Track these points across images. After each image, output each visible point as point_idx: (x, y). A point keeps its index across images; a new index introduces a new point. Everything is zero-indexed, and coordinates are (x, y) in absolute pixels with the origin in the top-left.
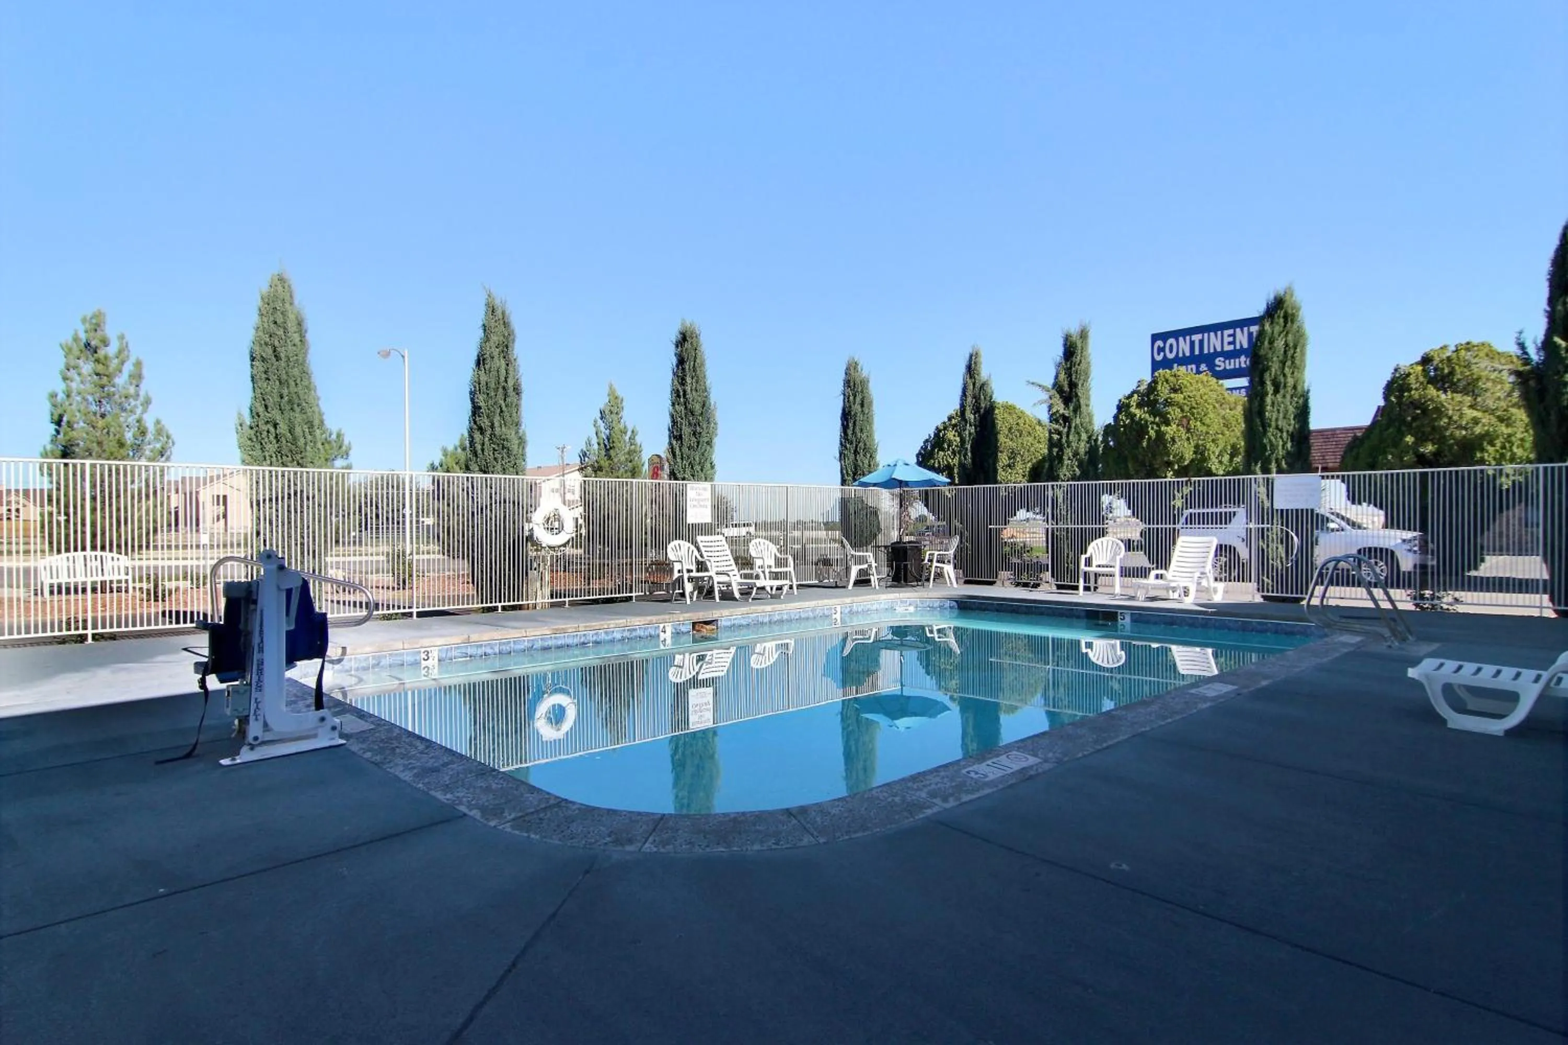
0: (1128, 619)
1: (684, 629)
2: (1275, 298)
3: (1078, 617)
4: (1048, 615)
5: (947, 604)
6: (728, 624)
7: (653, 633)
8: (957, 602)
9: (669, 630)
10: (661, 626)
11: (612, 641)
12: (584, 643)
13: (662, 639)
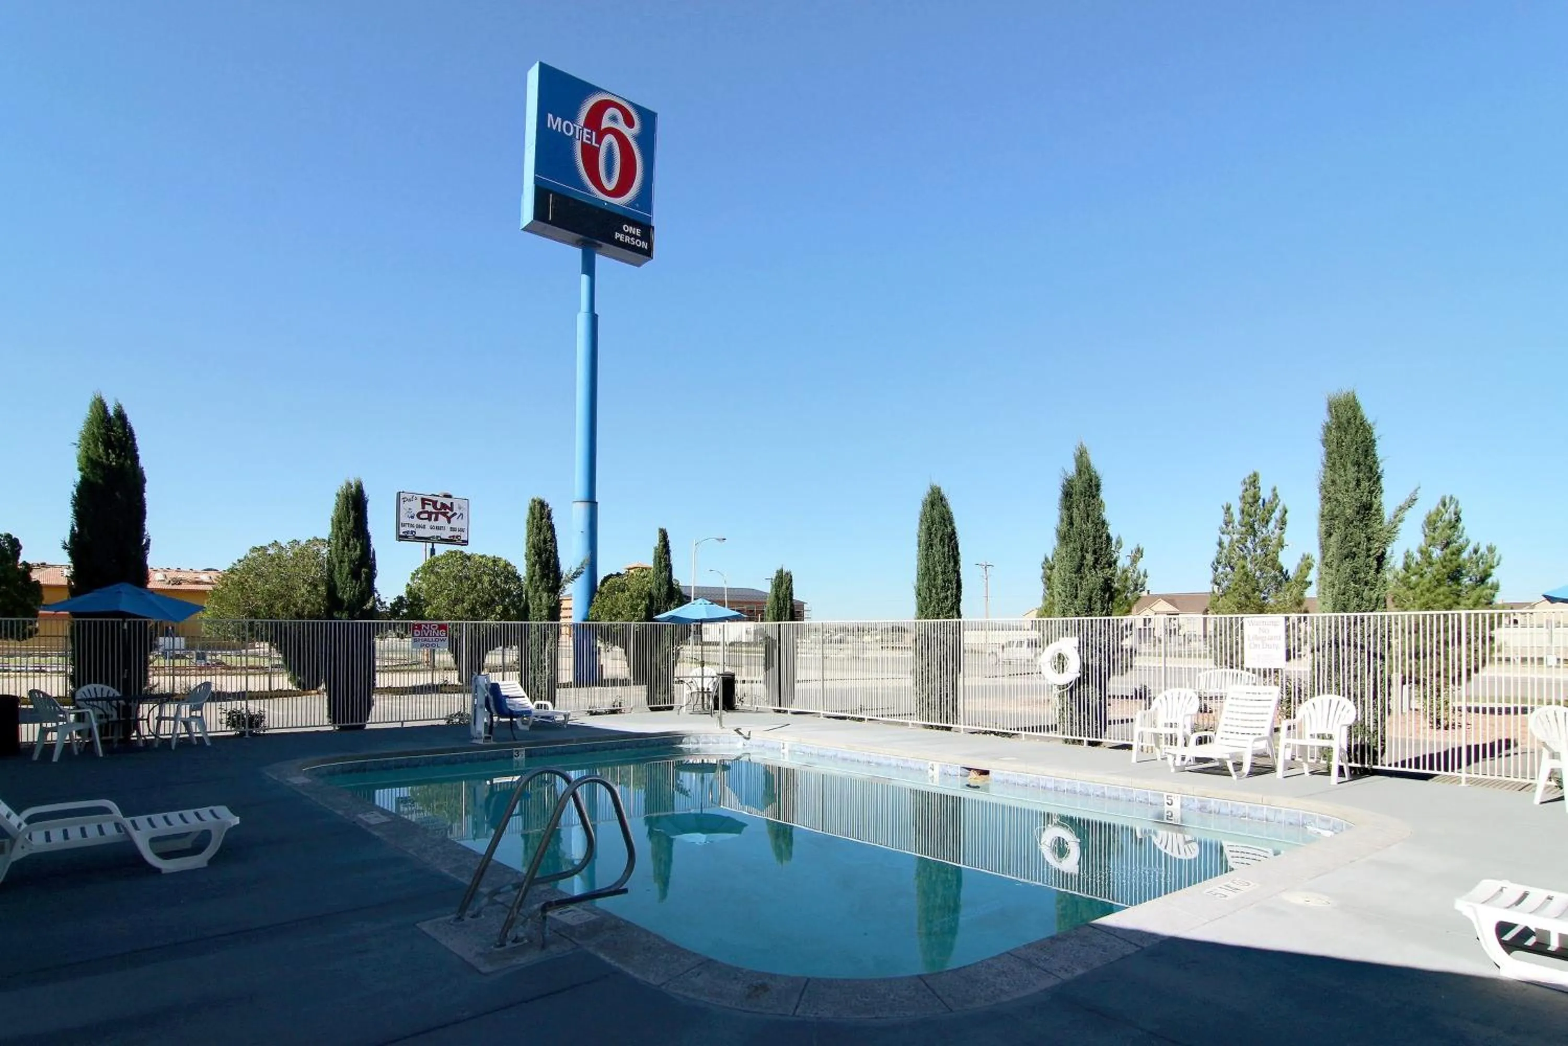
1: (951, 771)
6: (1001, 778)
7: (922, 768)
9: (937, 768)
10: (930, 763)
11: (889, 765)
12: (869, 762)
13: (930, 775)
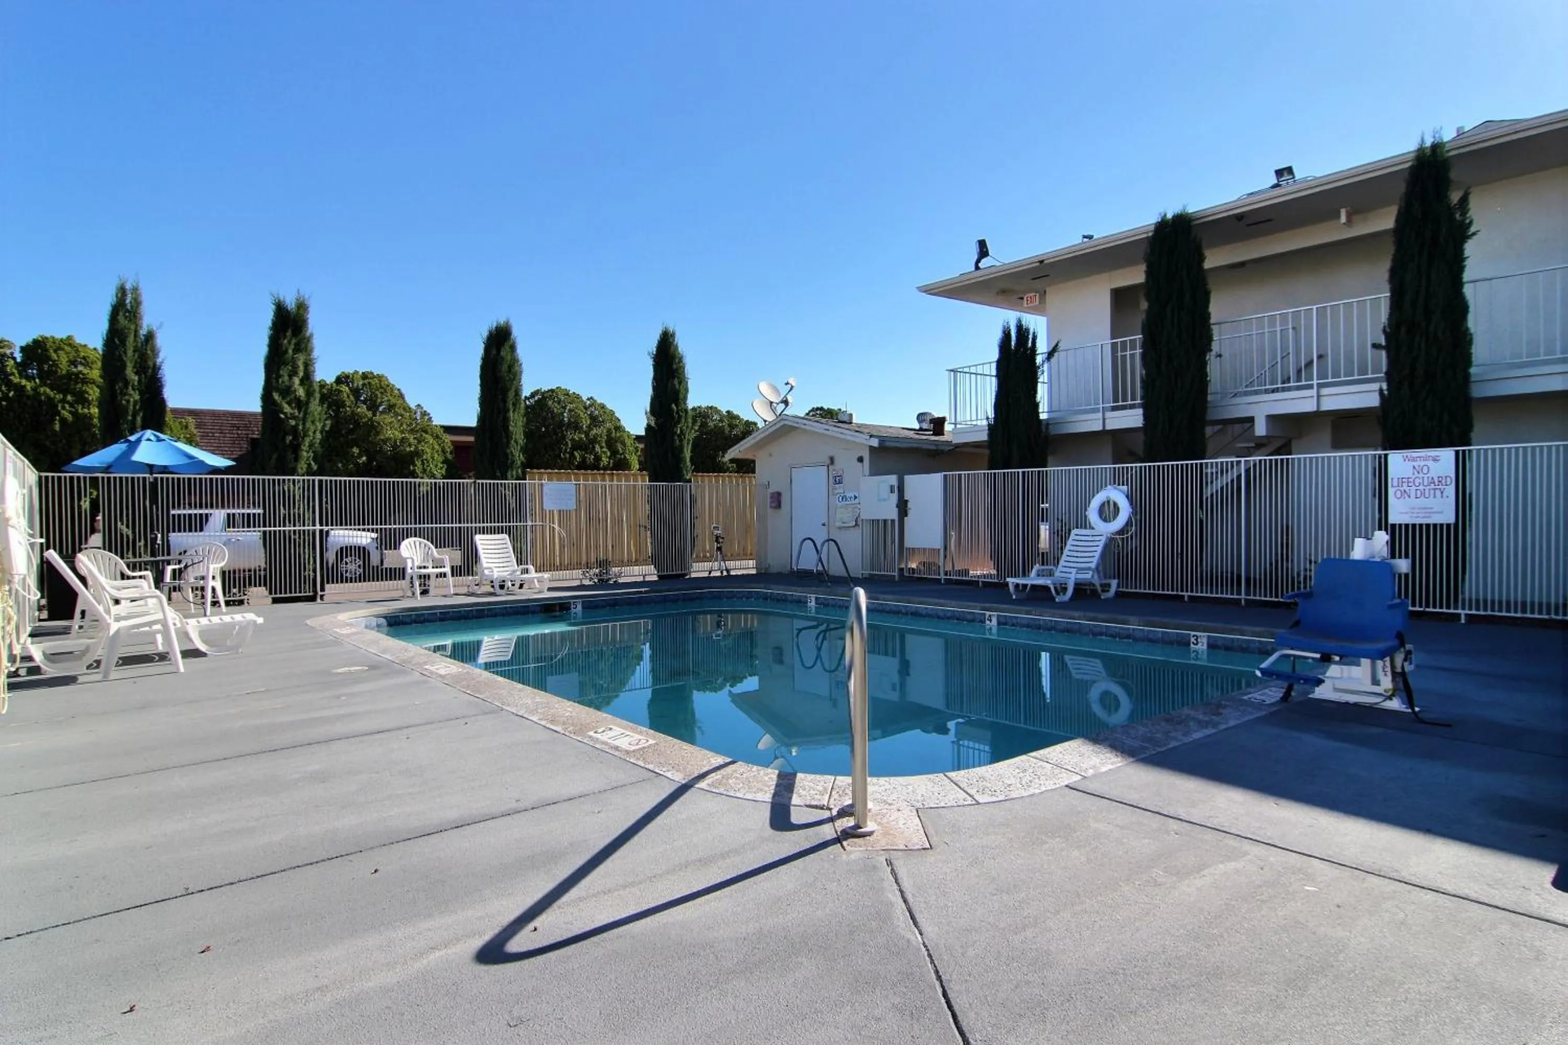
0: (579, 607)
2: (497, 328)
3: (534, 613)
4: (503, 615)
5: (374, 622)
8: (385, 617)
